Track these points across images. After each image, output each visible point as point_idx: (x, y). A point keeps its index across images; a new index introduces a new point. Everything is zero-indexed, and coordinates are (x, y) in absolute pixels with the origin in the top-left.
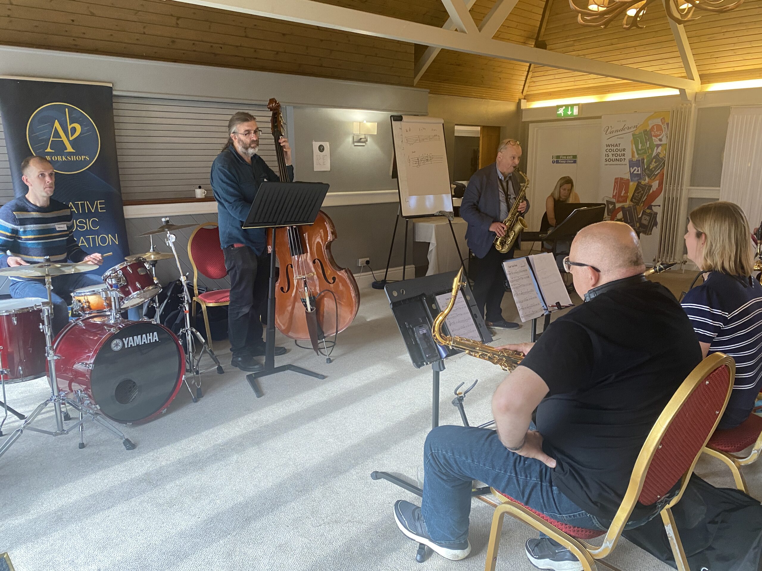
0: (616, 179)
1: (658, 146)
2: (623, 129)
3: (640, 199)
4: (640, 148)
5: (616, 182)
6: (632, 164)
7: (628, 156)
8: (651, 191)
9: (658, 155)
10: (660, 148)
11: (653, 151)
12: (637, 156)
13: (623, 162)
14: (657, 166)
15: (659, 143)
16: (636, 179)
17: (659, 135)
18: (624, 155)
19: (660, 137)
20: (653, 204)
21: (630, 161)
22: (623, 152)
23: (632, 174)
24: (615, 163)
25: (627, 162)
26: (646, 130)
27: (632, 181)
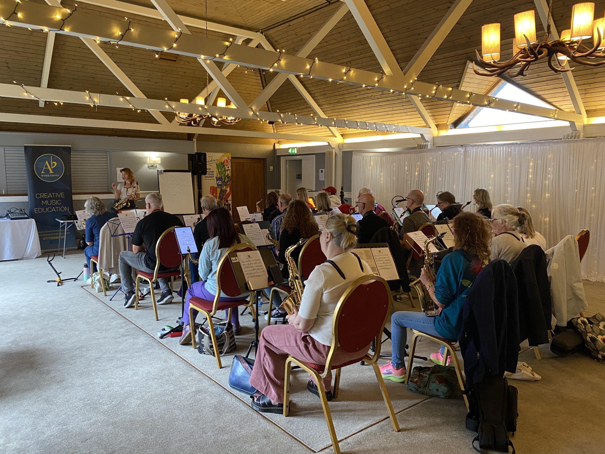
0: (211, 187)
1: (228, 170)
2: (211, 161)
3: (223, 197)
4: (220, 171)
5: (211, 189)
6: (218, 179)
7: (215, 175)
8: (227, 193)
9: (228, 175)
10: (228, 171)
11: (226, 173)
12: (219, 175)
13: (213, 178)
14: (228, 180)
15: (228, 169)
16: (220, 187)
17: (228, 165)
18: (213, 174)
19: (228, 166)
20: (228, 199)
21: (216, 178)
22: (212, 173)
23: (218, 184)
24: (209, 178)
25: (215, 178)
26: (221, 162)
27: (218, 187)
